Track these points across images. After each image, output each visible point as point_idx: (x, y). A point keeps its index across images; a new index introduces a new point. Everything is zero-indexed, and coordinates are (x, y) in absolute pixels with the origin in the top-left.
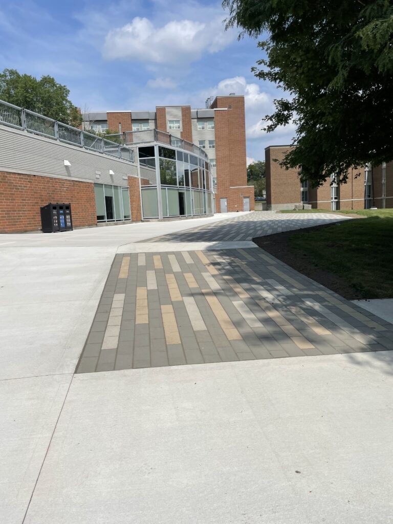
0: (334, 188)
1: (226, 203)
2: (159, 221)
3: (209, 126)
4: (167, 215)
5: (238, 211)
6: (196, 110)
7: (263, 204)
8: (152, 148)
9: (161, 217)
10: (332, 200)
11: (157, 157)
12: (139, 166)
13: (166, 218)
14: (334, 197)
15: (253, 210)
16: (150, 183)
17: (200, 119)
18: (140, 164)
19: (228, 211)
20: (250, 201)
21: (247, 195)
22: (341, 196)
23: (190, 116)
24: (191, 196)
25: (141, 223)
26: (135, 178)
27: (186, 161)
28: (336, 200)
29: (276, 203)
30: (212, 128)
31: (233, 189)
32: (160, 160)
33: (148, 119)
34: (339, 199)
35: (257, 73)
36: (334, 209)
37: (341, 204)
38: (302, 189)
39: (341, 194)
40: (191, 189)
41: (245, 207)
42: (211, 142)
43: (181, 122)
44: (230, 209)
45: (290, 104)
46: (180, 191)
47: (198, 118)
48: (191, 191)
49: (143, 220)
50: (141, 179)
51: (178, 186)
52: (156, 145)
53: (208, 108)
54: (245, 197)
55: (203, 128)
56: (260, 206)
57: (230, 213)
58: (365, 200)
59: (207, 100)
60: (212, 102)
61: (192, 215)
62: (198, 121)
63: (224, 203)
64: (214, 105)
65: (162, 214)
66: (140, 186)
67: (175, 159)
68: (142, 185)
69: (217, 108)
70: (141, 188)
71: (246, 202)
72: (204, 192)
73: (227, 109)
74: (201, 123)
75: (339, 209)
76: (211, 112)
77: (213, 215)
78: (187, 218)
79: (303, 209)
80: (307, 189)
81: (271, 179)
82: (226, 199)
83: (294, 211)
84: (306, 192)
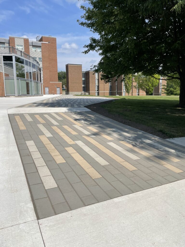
0: (96, 86)
1: (48, 90)
2: (16, 97)
3: (39, 50)
4: (20, 94)
5: (54, 94)
6: (32, 41)
7: (66, 91)
8: (11, 57)
9: (16, 94)
10: (96, 91)
11: (14, 62)
12: (3, 66)
13: (19, 96)
14: (97, 90)
15: (62, 94)
16: (10, 76)
17: (34, 46)
18: (4, 65)
19: (49, 94)
20: (60, 89)
21: (59, 87)
22: (100, 90)
23: (29, 44)
24: (33, 85)
25: (4, 98)
26: (1, 72)
27: (30, 66)
28: (98, 91)
29: (72, 91)
30: (40, 52)
31: (52, 83)
32: (16, 64)
33: (5, 43)
34: (99, 91)
35: (80, 23)
36: (97, 95)
37: (99, 93)
38: (83, 86)
39: (100, 89)
40: (32, 81)
41: (57, 92)
42: (40, 58)
43: (23, 46)
44: (50, 93)
45: (96, 40)
46: (27, 82)
47: (33, 46)
48: (32, 82)
49: (6, 96)
50: (5, 74)
51: (26, 78)
52: (13, 55)
53: (37, 41)
54: (57, 87)
55: (35, 51)
56: (64, 92)
57: (50, 95)
58: (109, 92)
59: (37, 37)
60: (40, 38)
61: (33, 94)
62: (32, 47)
63: (47, 90)
64: (41, 40)
65: (17, 93)
66: (4, 77)
67: (24, 64)
68: (5, 76)
69: (42, 41)
70: (4, 78)
71: (58, 90)
72: (39, 83)
73: (48, 43)
74: (34, 48)
75: (99, 95)
76: (40, 43)
77: (43, 96)
78: (31, 96)
79: (85, 94)
80: (85, 85)
81: (69, 80)
82: (48, 88)
83: (81, 95)
84: (85, 87)
